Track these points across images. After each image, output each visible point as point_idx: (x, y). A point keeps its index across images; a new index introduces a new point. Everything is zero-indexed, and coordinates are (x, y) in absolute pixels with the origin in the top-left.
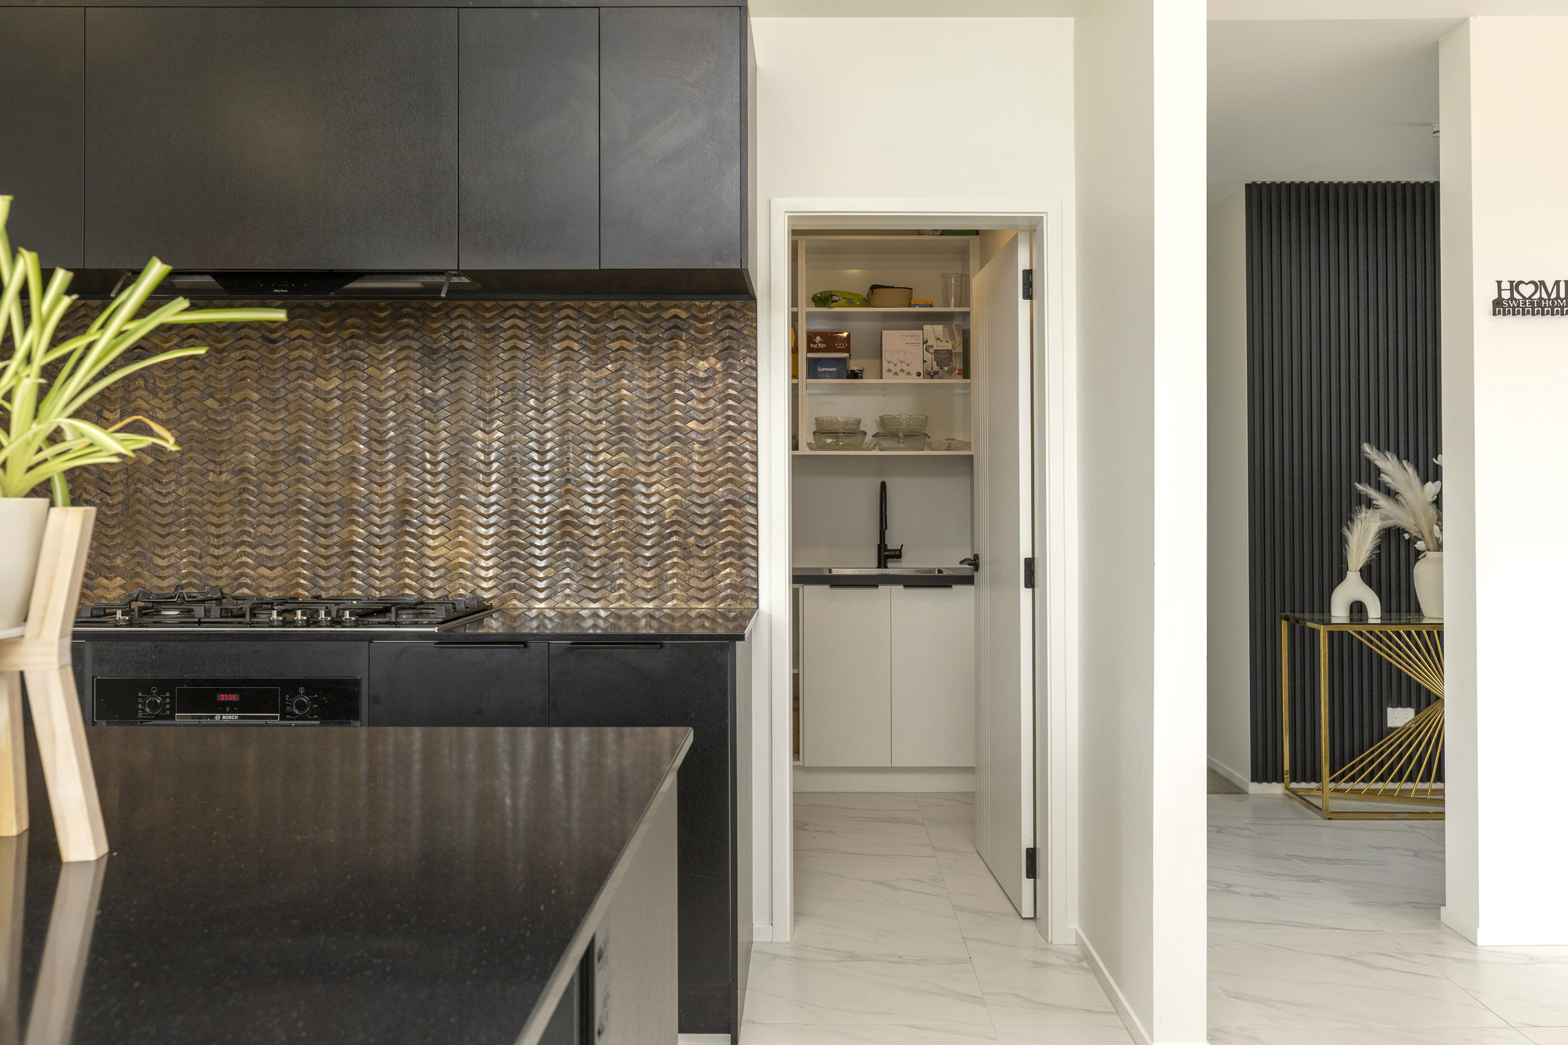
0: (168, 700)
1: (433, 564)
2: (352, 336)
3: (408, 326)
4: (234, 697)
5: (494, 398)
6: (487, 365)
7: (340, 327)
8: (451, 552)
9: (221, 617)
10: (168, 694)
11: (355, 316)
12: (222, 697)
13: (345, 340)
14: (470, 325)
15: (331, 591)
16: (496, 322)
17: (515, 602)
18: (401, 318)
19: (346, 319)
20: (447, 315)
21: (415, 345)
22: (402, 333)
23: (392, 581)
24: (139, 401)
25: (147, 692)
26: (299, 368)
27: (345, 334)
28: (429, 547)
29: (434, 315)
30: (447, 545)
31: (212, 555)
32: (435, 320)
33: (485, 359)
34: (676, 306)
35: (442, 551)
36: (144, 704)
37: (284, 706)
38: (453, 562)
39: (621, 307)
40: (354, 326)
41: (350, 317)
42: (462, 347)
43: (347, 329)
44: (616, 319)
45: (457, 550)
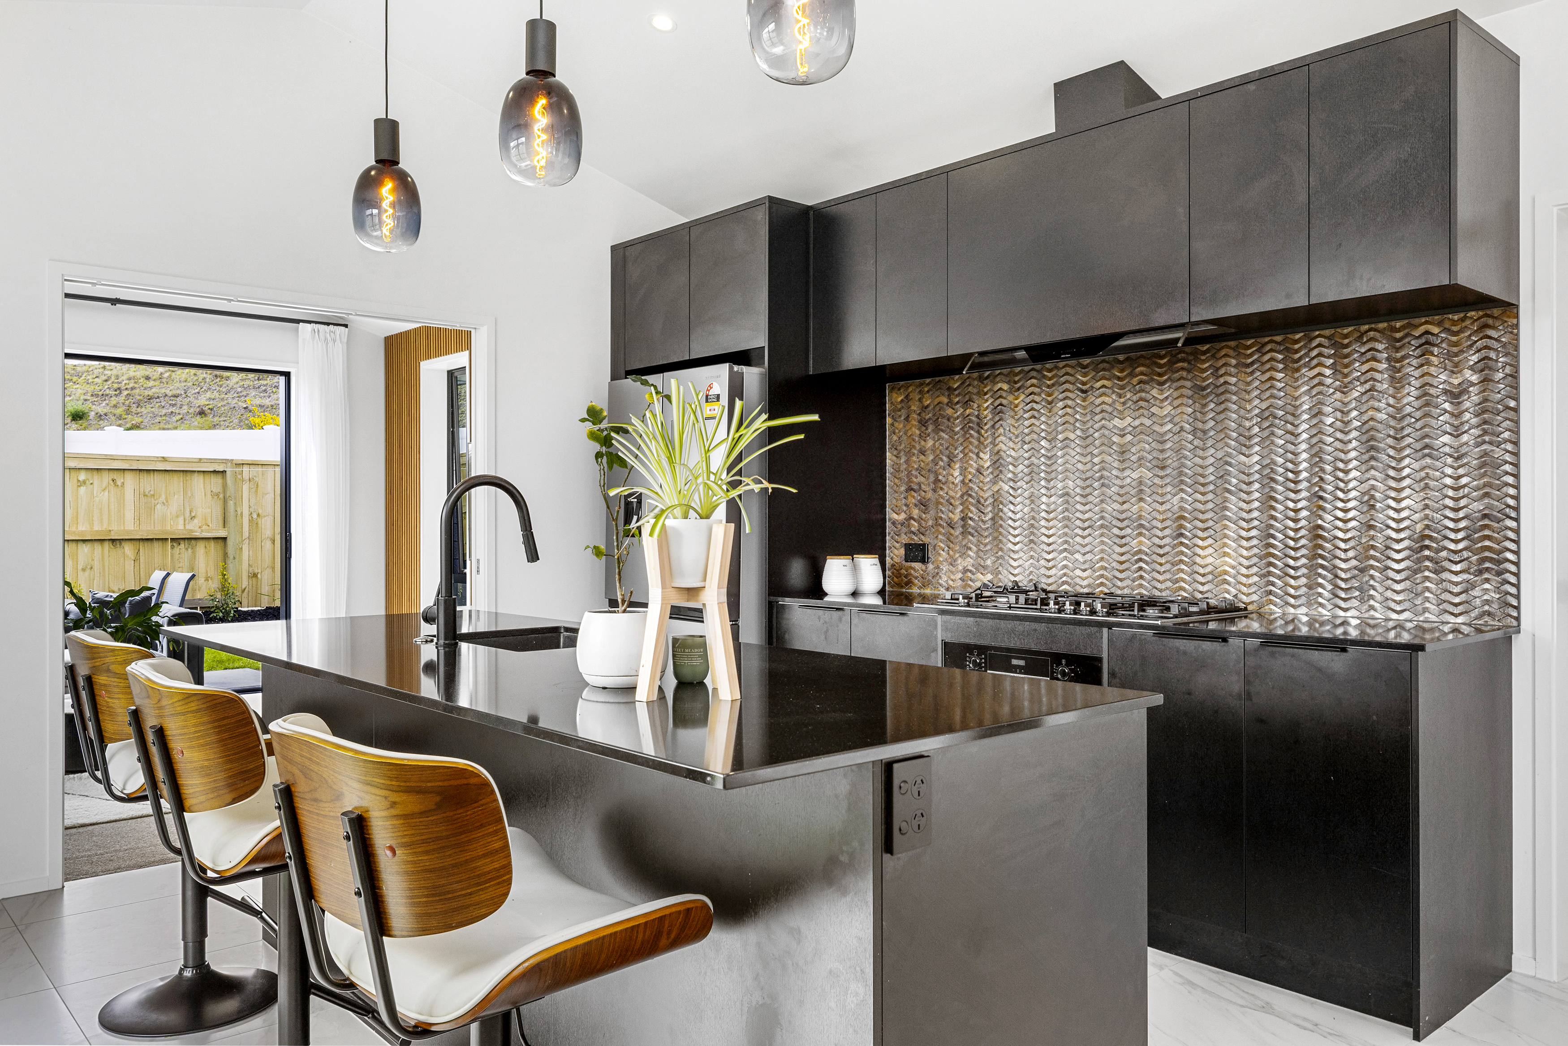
0: (983, 661)
1: (1203, 571)
2: (1140, 382)
3: (1183, 369)
4: (1022, 663)
5: (1253, 425)
6: (1247, 397)
7: (1132, 375)
8: (1218, 561)
9: (1025, 604)
10: (983, 656)
11: (1143, 365)
12: (1015, 662)
13: (1135, 386)
14: (1234, 362)
15: (1125, 590)
16: (1255, 357)
17: (1272, 607)
18: (1176, 363)
19: (1136, 368)
20: (1213, 356)
21: (1188, 384)
22: (1177, 375)
23: (1171, 584)
24: (1001, 445)
25: (972, 653)
26: (1102, 411)
27: (1135, 381)
28: (1199, 556)
29: (1203, 358)
30: (1214, 555)
31: (1045, 559)
32: (1204, 362)
33: (1245, 391)
34: (1426, 323)
35: (1210, 560)
36: (970, 662)
37: (1053, 673)
38: (1219, 570)
39: (1370, 330)
40: (1142, 374)
41: (1138, 367)
42: (1226, 383)
43: (1137, 376)
44: (1365, 343)
45: (1223, 559)
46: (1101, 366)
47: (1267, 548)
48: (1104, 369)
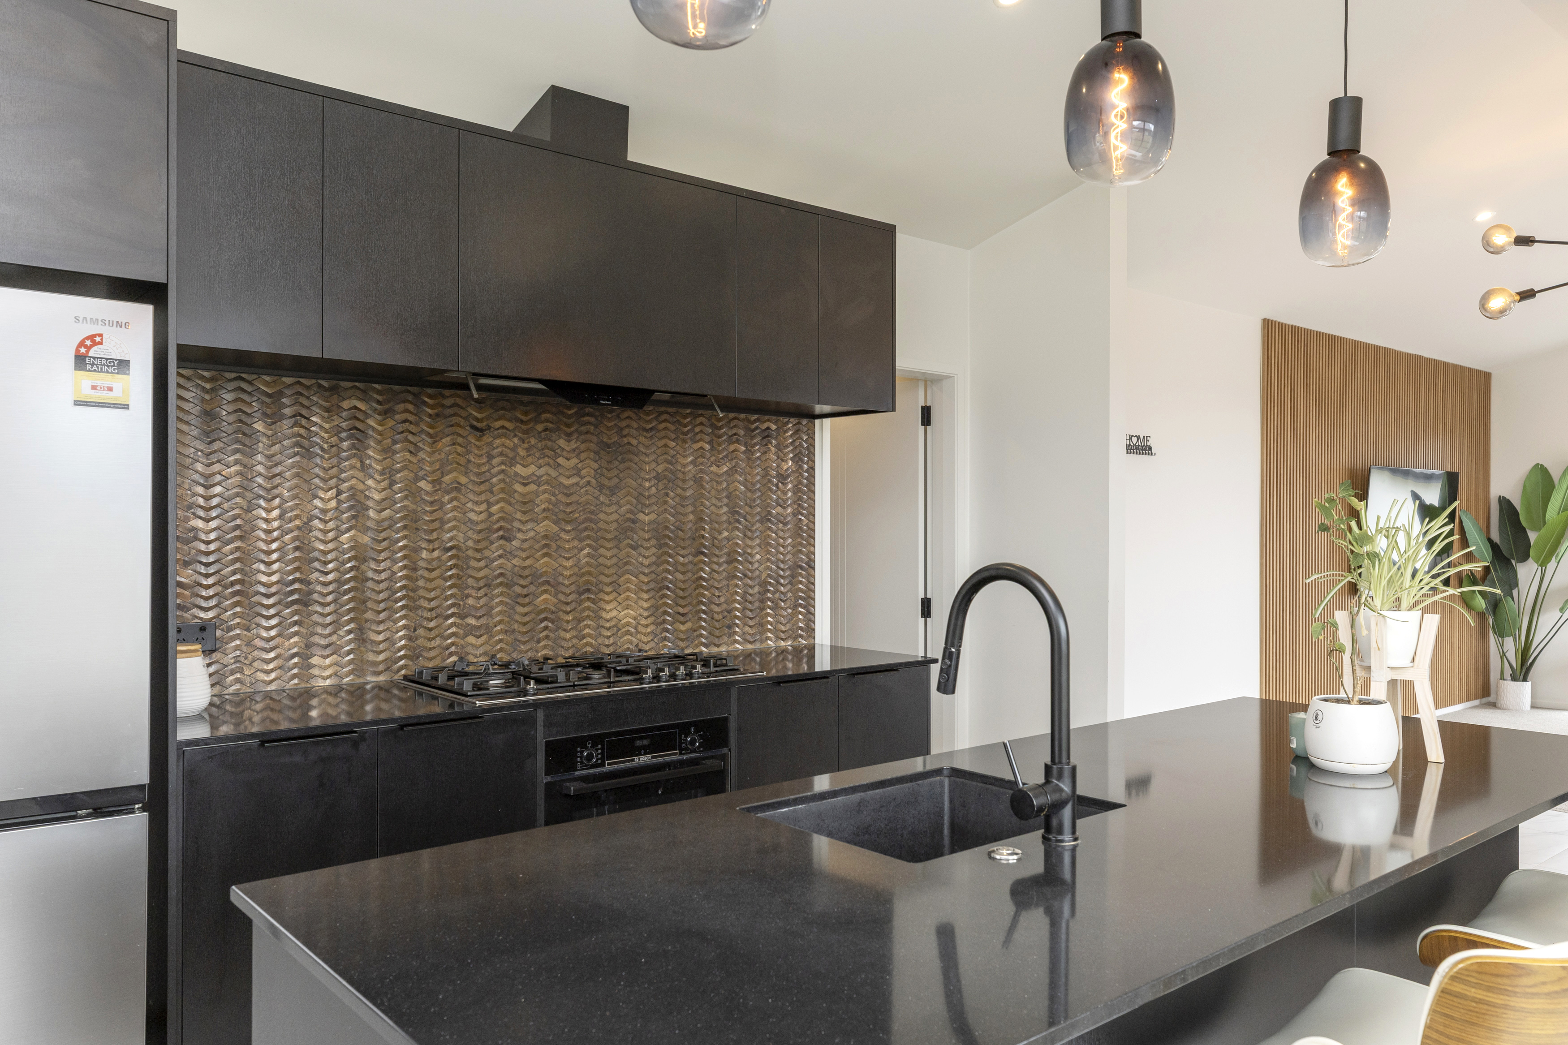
1: (608, 625)
2: (546, 430)
3: (589, 423)
5: (651, 487)
6: (647, 459)
7: (537, 420)
8: (622, 613)
11: (549, 412)
13: (541, 432)
14: (635, 425)
15: (529, 653)
16: (654, 424)
18: (584, 416)
19: (541, 414)
21: (594, 439)
22: (583, 428)
23: (577, 641)
26: (502, 454)
27: (540, 427)
28: (605, 610)
29: (609, 416)
30: (618, 608)
32: (609, 420)
33: (645, 454)
34: (768, 420)
35: (614, 613)
38: (623, 622)
39: (735, 418)
40: (547, 421)
41: (544, 412)
42: (629, 443)
43: (542, 422)
44: (732, 428)
45: (626, 611)
46: (501, 404)
47: (662, 598)
48: (503, 408)
